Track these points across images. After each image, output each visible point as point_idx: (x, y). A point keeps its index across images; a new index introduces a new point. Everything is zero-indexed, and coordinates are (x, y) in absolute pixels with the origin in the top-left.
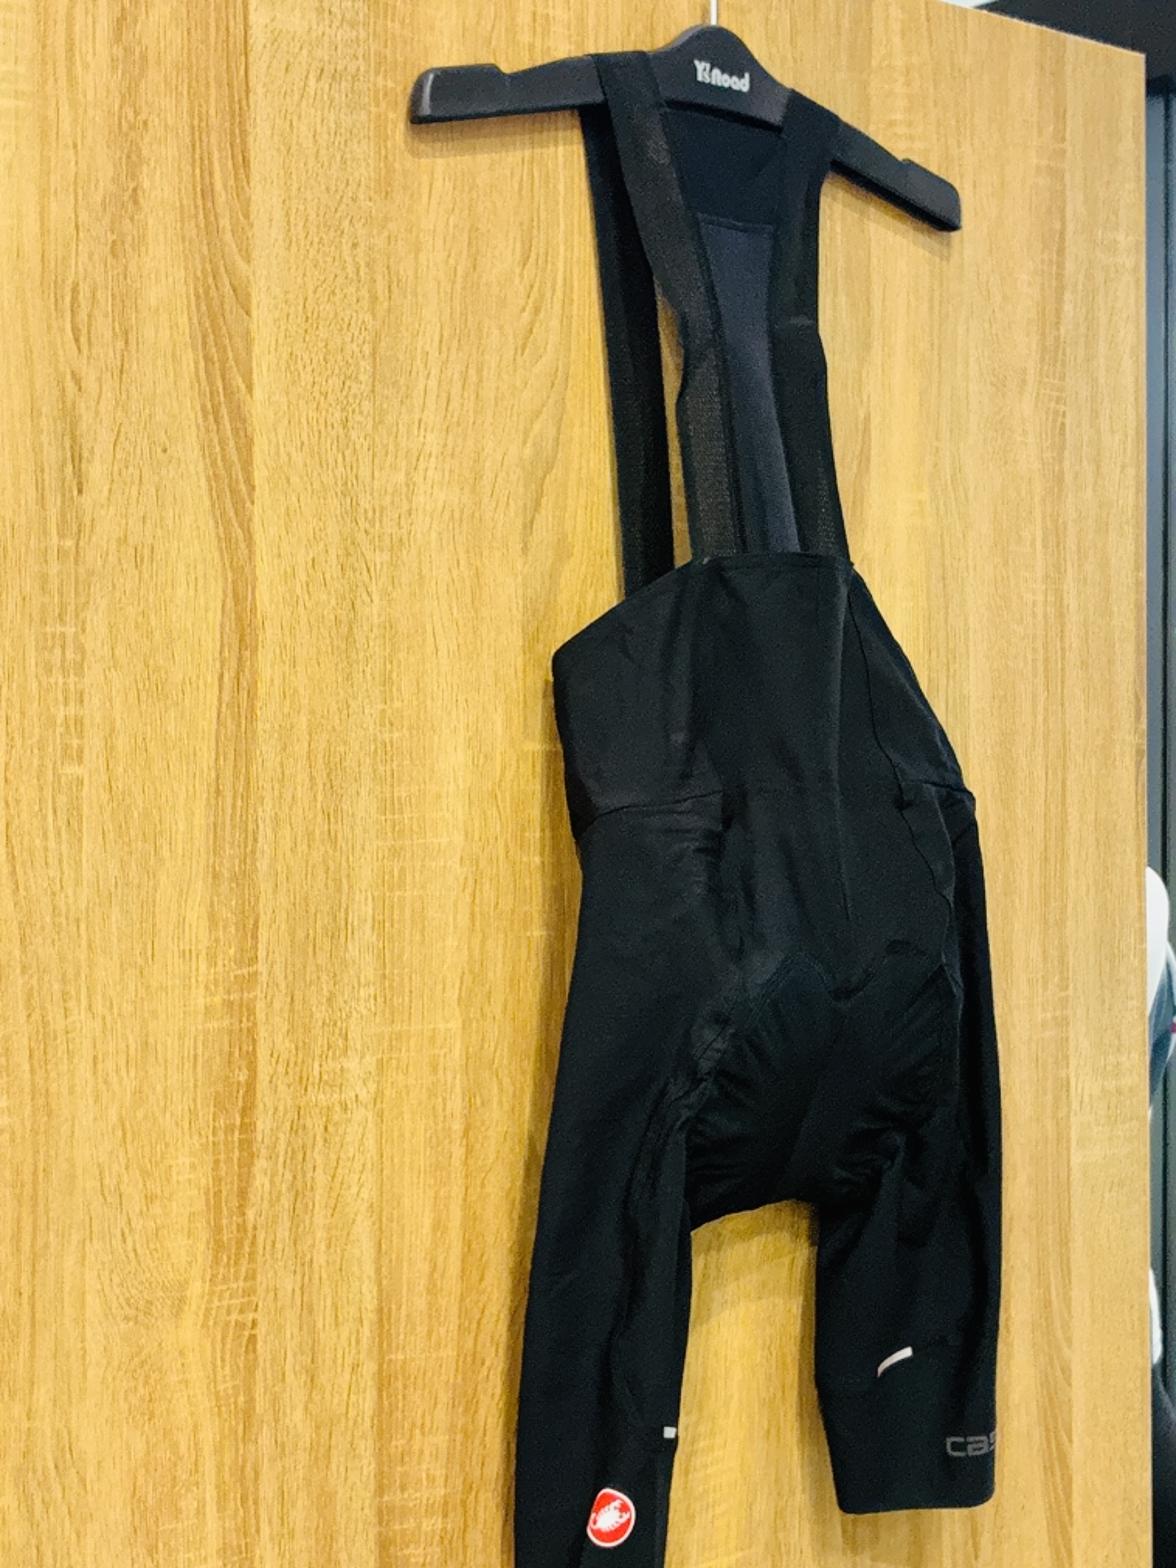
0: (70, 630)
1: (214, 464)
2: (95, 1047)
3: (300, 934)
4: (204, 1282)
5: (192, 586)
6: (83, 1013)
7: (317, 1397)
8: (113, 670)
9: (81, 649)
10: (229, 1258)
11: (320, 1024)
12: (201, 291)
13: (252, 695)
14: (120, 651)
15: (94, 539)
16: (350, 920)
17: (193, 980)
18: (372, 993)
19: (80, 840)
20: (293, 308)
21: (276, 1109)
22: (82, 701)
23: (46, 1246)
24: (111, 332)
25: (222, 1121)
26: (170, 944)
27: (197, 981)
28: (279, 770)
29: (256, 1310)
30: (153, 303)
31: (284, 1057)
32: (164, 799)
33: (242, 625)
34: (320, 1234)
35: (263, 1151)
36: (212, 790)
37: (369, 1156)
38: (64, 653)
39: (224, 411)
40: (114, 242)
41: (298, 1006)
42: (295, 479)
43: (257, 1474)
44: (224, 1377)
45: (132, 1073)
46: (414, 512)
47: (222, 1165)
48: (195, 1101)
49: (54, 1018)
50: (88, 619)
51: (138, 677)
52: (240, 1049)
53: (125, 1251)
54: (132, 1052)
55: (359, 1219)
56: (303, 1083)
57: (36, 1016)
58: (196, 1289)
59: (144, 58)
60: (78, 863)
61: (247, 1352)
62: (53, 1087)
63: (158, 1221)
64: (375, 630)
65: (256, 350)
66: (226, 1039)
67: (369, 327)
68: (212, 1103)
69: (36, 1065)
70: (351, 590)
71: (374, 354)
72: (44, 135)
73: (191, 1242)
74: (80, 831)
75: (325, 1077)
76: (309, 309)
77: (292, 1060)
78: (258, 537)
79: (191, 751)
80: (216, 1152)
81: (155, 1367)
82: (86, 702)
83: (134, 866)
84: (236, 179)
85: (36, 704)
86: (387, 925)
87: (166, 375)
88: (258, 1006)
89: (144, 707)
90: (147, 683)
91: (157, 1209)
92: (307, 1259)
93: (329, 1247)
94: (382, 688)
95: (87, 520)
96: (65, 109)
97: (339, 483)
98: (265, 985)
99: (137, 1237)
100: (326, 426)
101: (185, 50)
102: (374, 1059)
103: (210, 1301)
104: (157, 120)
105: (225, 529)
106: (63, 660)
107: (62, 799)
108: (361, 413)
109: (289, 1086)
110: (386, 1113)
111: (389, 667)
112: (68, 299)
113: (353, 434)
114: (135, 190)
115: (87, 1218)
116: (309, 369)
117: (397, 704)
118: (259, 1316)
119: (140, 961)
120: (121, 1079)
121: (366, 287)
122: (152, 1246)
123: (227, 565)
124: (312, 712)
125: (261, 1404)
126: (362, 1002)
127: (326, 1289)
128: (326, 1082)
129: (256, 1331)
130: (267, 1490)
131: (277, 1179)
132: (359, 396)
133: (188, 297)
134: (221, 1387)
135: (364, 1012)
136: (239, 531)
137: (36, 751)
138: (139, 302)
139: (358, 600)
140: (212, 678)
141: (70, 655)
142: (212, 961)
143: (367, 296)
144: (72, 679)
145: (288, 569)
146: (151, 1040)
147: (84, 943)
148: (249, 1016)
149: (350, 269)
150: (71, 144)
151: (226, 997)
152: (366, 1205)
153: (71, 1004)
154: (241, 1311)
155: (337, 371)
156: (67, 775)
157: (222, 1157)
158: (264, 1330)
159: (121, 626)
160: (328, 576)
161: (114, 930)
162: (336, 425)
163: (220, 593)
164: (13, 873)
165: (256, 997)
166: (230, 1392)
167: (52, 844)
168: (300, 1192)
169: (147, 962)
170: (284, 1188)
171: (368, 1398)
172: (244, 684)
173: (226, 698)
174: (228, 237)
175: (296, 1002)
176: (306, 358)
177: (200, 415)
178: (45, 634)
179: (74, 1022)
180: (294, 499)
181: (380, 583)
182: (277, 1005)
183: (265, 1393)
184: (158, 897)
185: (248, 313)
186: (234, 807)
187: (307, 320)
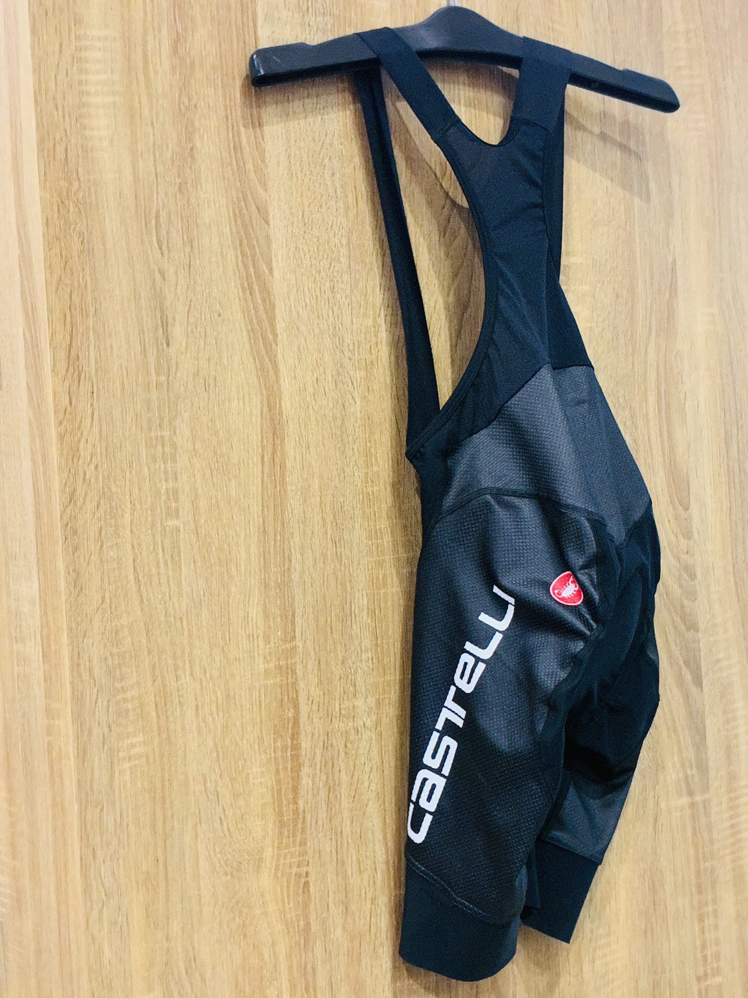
0: (166, 433)
1: (251, 322)
2: (196, 698)
3: (322, 620)
4: (274, 848)
5: (241, 402)
6: (188, 678)
7: (350, 920)
8: (194, 457)
9: (174, 446)
10: (288, 831)
11: (338, 677)
12: (237, 210)
13: (283, 467)
14: (198, 445)
15: (178, 374)
16: (353, 609)
17: (256, 653)
18: (370, 657)
19: (180, 567)
20: (295, 218)
21: (313, 734)
22: (176, 479)
23: (172, 829)
24: (181, 242)
25: (279, 744)
26: (240, 629)
27: (259, 654)
28: (302, 516)
29: (308, 865)
30: (207, 221)
31: (316, 700)
32: (231, 538)
33: (274, 424)
34: (346, 814)
35: (307, 763)
36: (261, 530)
37: (374, 763)
38: (163, 446)
39: (256, 287)
40: (180, 184)
41: (323, 667)
42: (303, 328)
43: (314, 971)
44: (290, 909)
45: (221, 715)
46: (379, 344)
47: (281, 771)
48: (261, 731)
49: (169, 682)
50: (178, 425)
51: (210, 461)
52: (288, 696)
53: (222, 829)
54: (220, 702)
55: (371, 803)
56: (330, 716)
57: (159, 681)
58: (268, 853)
59: (193, 64)
60: (179, 583)
61: (304, 892)
62: (172, 727)
63: (242, 809)
64: (359, 421)
65: (274, 246)
66: (279, 690)
67: (345, 226)
68: (272, 732)
69: (160, 713)
70: (342, 396)
71: (349, 243)
72: (132, 117)
73: (264, 822)
74: (180, 561)
75: (343, 712)
76: (306, 218)
77: (322, 701)
78: (282, 367)
79: (247, 506)
80: (277, 764)
81: (246, 905)
82: (179, 478)
83: (214, 582)
84: (255, 137)
85: (147, 483)
86: (377, 612)
87: (218, 267)
88: (298, 668)
89: (215, 480)
90: (216, 464)
91: (241, 802)
92: (339, 829)
93: (352, 822)
94: (365, 459)
95: (174, 363)
96: (144, 100)
97: (331, 329)
98: (301, 655)
99: (229, 821)
100: (321, 292)
101: (219, 56)
102: (374, 699)
103: (278, 860)
104: (203, 103)
105: (260, 362)
106: (164, 452)
107: (167, 541)
108: (342, 282)
109: (320, 718)
110: (384, 733)
111: (369, 444)
112: (153, 222)
113: (338, 296)
114: (192, 149)
115: (197, 810)
116: (308, 256)
117: (375, 468)
118: (310, 869)
119: (221, 643)
120: (214, 720)
121: (342, 201)
122: (239, 826)
123: (263, 386)
124: (321, 477)
125: (315, 926)
126: (364, 662)
127: (352, 850)
128: (344, 716)
129: (309, 879)
130: (322, 981)
131: (317, 780)
132: (340, 271)
133: (229, 217)
134: (288, 916)
135: (366, 668)
136: (269, 363)
137: (149, 512)
138: (198, 220)
139: (347, 403)
140: (257, 459)
141: (167, 450)
142: (267, 640)
143: (342, 206)
144: (169, 465)
145: (301, 386)
146: (232, 693)
147: (186, 633)
148: (292, 674)
149: (331, 190)
150: (150, 123)
151: (277, 663)
152: (374, 794)
153: (180, 672)
154: (299, 866)
155: (325, 257)
156: (169, 526)
157: (281, 767)
158: (313, 879)
159: (198, 429)
160: (327, 388)
161: (205, 624)
162: (326, 291)
163: (259, 404)
164: (139, 591)
165: (296, 663)
166: (294, 919)
167: (162, 570)
168: (331, 788)
169: (226, 644)
170: (321, 786)
171: (383, 919)
172: (277, 461)
173: (266, 471)
174: (252, 175)
175: (322, 664)
176: (305, 248)
177: (240, 291)
178: (151, 438)
179: (182, 684)
180: (303, 341)
181: (360, 392)
182: (310, 667)
183: (317, 919)
184: (231, 601)
185: (267, 223)
186: (275, 540)
187: (305, 225)
